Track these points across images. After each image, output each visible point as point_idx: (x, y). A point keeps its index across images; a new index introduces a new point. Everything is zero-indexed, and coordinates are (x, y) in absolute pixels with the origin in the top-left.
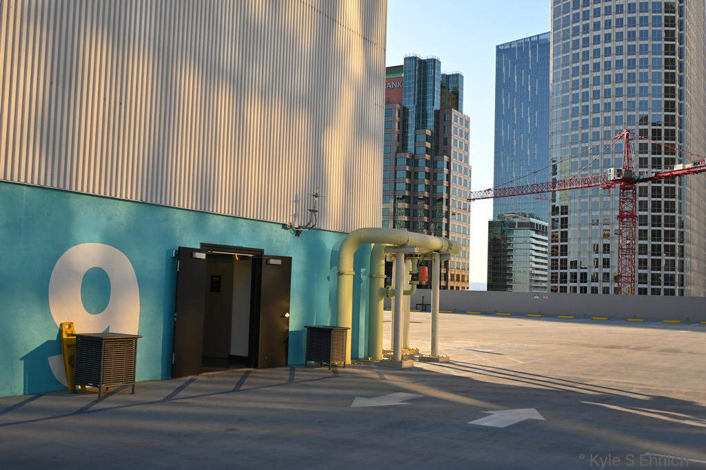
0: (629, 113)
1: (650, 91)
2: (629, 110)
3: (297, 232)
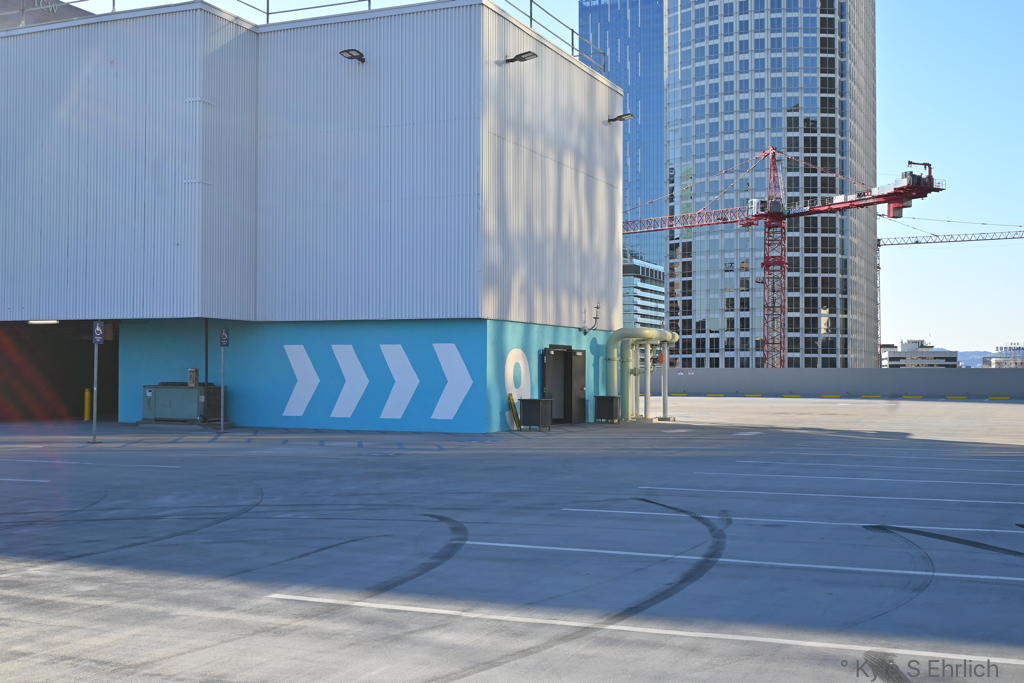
0: (774, 115)
1: (801, 84)
2: (773, 111)
3: (585, 333)
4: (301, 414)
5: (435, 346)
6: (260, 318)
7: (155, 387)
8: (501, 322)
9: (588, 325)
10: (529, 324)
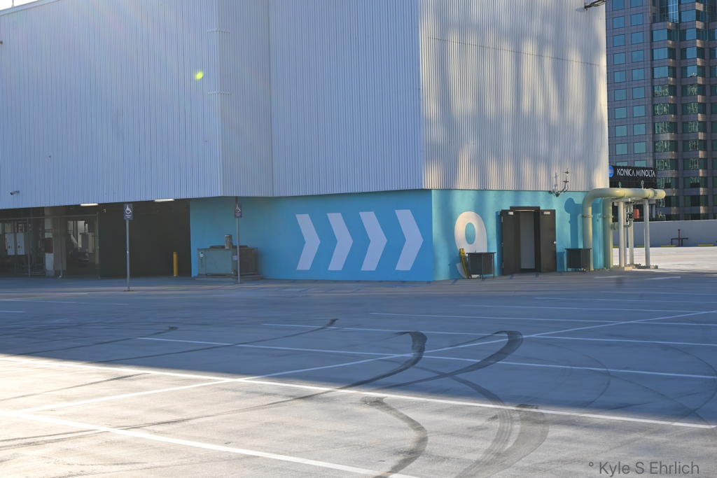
3: (557, 195)
4: (308, 269)
5: (398, 212)
6: (276, 195)
7: (205, 249)
8: (447, 191)
9: (559, 188)
10: (481, 192)
